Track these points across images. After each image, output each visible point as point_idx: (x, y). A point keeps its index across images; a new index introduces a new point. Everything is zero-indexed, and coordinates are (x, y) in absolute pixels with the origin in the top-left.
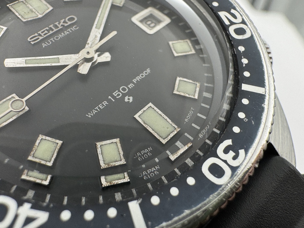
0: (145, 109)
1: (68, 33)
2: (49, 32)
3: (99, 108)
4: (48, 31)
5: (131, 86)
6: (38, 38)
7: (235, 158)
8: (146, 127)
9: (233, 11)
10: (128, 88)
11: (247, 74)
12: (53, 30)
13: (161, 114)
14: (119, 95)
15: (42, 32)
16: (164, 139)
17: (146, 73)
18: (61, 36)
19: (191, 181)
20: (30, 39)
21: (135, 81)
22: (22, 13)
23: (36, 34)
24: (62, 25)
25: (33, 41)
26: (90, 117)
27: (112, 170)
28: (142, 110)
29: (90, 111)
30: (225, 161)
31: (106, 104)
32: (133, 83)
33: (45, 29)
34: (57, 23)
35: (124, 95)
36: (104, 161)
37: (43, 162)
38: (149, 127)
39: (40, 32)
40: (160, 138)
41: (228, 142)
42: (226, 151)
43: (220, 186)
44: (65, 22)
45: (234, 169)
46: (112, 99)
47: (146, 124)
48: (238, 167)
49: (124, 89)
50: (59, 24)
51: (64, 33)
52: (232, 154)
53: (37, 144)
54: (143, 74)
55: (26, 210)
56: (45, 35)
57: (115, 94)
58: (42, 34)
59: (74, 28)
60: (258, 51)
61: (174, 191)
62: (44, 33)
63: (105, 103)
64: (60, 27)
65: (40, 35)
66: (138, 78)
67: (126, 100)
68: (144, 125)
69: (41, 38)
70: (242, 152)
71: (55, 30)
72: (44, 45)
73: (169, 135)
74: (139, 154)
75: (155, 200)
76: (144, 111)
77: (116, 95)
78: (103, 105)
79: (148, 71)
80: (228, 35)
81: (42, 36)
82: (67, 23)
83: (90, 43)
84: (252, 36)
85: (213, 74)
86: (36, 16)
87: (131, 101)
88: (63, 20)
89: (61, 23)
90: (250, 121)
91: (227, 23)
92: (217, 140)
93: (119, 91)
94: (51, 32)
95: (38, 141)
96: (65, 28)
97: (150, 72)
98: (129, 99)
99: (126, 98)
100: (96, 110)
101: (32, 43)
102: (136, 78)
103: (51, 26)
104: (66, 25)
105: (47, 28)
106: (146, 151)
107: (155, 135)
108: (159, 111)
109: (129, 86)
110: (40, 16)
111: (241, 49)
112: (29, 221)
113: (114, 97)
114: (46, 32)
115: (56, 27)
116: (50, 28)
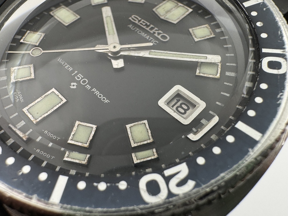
1: (148, 38)
2: (144, 26)
3: (66, 65)
4: (146, 25)
5: (89, 87)
6: (135, 20)
8: (42, 97)
9: (191, 184)
10: (86, 85)
12: (147, 27)
13: (53, 109)
14: (78, 78)
15: (143, 22)
16: (27, 110)
17: (104, 99)
20: (134, 17)
21: (94, 90)
26: (58, 60)
28: (60, 94)
29: (63, 60)
31: (69, 70)
32: (92, 89)
33: (147, 23)
35: (78, 82)
38: (42, 99)
39: (143, 20)
40: (29, 107)
46: (74, 74)
47: (45, 97)
49: (84, 82)
50: (156, 30)
51: (146, 36)
54: (102, 97)
56: (141, 24)
57: (80, 76)
58: (141, 22)
62: (143, 23)
63: (71, 69)
64: (152, 32)
65: (139, 21)
66: (97, 93)
67: (72, 84)
68: (44, 95)
69: (137, 22)
71: (148, 29)
72: (130, 26)
73: (31, 114)
74: (19, 93)
76: (58, 96)
77: (78, 76)
78: (68, 68)
79: (106, 101)
86: (162, 15)
87: (72, 87)
88: (162, 32)
89: (157, 32)
93: (82, 78)
94: (144, 27)
96: (152, 35)
97: (105, 102)
99: (75, 84)
100: (64, 64)
101: (130, 18)
102: (97, 91)
103: (152, 26)
104: (156, 35)
105: (149, 24)
106: (21, 98)
107: (32, 103)
108: (57, 107)
109: (88, 85)
110: (162, 18)
111: (123, 185)
113: (76, 75)
114: (144, 24)
115: (152, 29)
116: (149, 26)
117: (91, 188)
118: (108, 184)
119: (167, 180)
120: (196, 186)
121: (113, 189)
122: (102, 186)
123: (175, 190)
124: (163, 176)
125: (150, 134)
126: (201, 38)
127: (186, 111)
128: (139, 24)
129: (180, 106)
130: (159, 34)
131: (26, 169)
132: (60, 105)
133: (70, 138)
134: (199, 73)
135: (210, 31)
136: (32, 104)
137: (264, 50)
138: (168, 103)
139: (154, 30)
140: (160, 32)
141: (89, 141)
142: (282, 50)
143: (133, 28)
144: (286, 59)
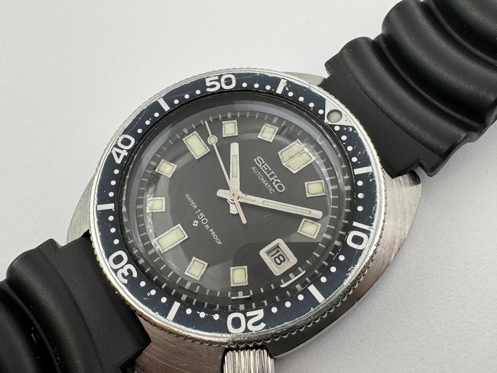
0: (184, 232)
1: (266, 185)
2: (266, 171)
3: (192, 202)
4: (268, 170)
5: (207, 227)
6: (259, 164)
7: (123, 274)
9: (263, 325)
10: (206, 224)
11: (189, 311)
13: (177, 243)
14: (200, 217)
15: (266, 166)
16: (157, 240)
19: (116, 242)
20: (259, 159)
21: (211, 230)
23: (264, 162)
26: (186, 196)
28: (184, 230)
29: (190, 196)
30: (122, 267)
32: (209, 229)
33: (269, 168)
34: (276, 176)
35: (200, 221)
36: (152, 200)
37: (158, 167)
38: (169, 232)
39: (266, 164)
40: (159, 238)
41: (135, 275)
42: (129, 271)
46: (197, 212)
47: (172, 231)
48: (116, 275)
49: (205, 221)
50: (275, 178)
52: (126, 274)
53: (172, 164)
54: (216, 238)
55: (124, 153)
56: (263, 168)
57: (202, 214)
58: (264, 166)
62: (265, 167)
63: (195, 207)
64: (271, 179)
65: (263, 165)
66: (213, 233)
67: (195, 221)
68: (171, 229)
69: (260, 166)
70: (126, 281)
71: (268, 175)
72: (254, 168)
73: (159, 245)
75: (111, 218)
76: (182, 231)
78: (193, 205)
79: (219, 243)
80: (234, 310)
81: (262, 166)
82: (276, 184)
84: (230, 333)
86: (285, 161)
87: (194, 225)
88: (280, 182)
89: (275, 180)
90: (146, 296)
91: (249, 314)
92: (139, 268)
93: (203, 218)
94: (266, 173)
96: (271, 183)
98: (196, 223)
99: (197, 222)
100: (191, 200)
101: (255, 160)
103: (273, 172)
104: (274, 183)
105: (270, 170)
108: (180, 242)
110: (284, 164)
111: (216, 317)
112: (119, 155)
113: (199, 213)
114: (266, 169)
115: (272, 176)
116: (270, 172)
117: (195, 315)
118: (207, 314)
119: (248, 319)
120: (265, 328)
121: (209, 318)
122: (202, 315)
123: (250, 327)
124: (245, 316)
125: (247, 279)
126: (312, 194)
127: (281, 262)
128: (262, 168)
129: (278, 257)
130: (277, 183)
131: (153, 292)
132: (183, 240)
133: (187, 270)
134: (300, 231)
135: (323, 188)
136: (162, 236)
137: (355, 224)
138: (268, 253)
139: (273, 178)
140: (278, 181)
141: (200, 275)
142: (369, 227)
143: (256, 172)
144: (369, 236)
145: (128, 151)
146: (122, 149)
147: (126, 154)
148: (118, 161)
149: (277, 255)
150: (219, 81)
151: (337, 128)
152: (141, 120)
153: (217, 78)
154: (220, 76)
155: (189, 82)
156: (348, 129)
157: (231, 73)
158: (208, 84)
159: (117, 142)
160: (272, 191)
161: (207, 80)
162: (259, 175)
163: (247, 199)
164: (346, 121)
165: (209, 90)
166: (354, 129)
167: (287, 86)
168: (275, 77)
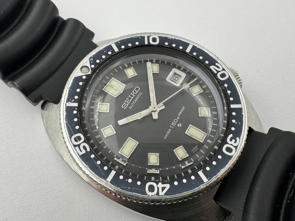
0: (188, 128)
1: (138, 97)
3: (168, 133)
5: (178, 118)
6: (127, 105)
7: (235, 142)
9: (217, 64)
11: (231, 99)
12: (131, 98)
13: (197, 129)
15: (127, 101)
16: (202, 140)
17: (183, 109)
18: (136, 100)
19: (220, 157)
20: (123, 107)
21: (179, 115)
22: (112, 93)
23: (124, 103)
24: (134, 94)
25: (125, 107)
26: (166, 138)
27: (184, 160)
29: (165, 136)
30: (232, 145)
32: (179, 116)
33: (127, 99)
34: (131, 94)
35: (177, 124)
36: (179, 157)
37: (155, 165)
38: (193, 136)
40: (200, 140)
41: (231, 136)
42: (231, 140)
43: (232, 156)
44: (135, 92)
45: (236, 147)
48: (238, 146)
49: (176, 121)
50: (132, 94)
51: (137, 98)
52: (233, 140)
53: (149, 157)
55: (160, 185)
56: (128, 102)
58: (127, 102)
59: (140, 94)
60: (234, 84)
61: (214, 163)
63: (170, 130)
64: (134, 96)
65: (126, 103)
66: (180, 113)
67: (179, 126)
68: (191, 136)
69: (128, 104)
70: (238, 138)
71: (132, 98)
72: (130, 108)
73: (203, 138)
74: (193, 150)
75: (208, 169)
77: (173, 125)
78: (169, 131)
79: (184, 108)
80: (218, 79)
81: (127, 103)
82: (136, 92)
83: (152, 102)
84: (229, 76)
85: (215, 101)
86: (120, 92)
87: (181, 126)
88: (134, 91)
89: (134, 93)
90: (238, 123)
91: (216, 72)
92: (226, 136)
93: (174, 122)
94: (131, 100)
95: (149, 156)
96: (136, 95)
98: (180, 125)
99: (178, 125)
100: (167, 135)
101: (125, 108)
104: (136, 93)
105: (128, 98)
106: (195, 148)
107: (197, 140)
108: (195, 127)
109: (177, 118)
110: (122, 92)
111: (226, 85)
112: (163, 189)
113: (172, 126)
116: (129, 97)
117: (231, 95)
118: (228, 90)
119: (218, 72)
121: (229, 88)
122: (229, 92)
123: (221, 69)
124: (217, 73)
126: (135, 73)
128: (129, 103)
132: (193, 127)
133: (208, 116)
134: (157, 72)
135: (129, 69)
138: (177, 83)
139: (133, 95)
140: (133, 91)
141: (207, 108)
142: (145, 37)
143: (132, 106)
144: (150, 36)
145: (157, 183)
146: (158, 188)
147: (160, 183)
148: (168, 186)
149: (174, 80)
150: (79, 146)
151: (93, 66)
152: (130, 187)
153: (77, 148)
154: (75, 146)
155: (86, 166)
156: (92, 61)
157: (70, 140)
158: (84, 152)
159: (155, 195)
160: (141, 93)
161: (81, 154)
162: (133, 103)
163: (154, 101)
164: (86, 63)
165: (88, 150)
166: (91, 58)
167: (70, 101)
168: (66, 110)
